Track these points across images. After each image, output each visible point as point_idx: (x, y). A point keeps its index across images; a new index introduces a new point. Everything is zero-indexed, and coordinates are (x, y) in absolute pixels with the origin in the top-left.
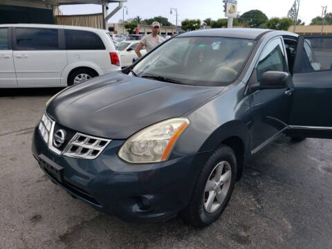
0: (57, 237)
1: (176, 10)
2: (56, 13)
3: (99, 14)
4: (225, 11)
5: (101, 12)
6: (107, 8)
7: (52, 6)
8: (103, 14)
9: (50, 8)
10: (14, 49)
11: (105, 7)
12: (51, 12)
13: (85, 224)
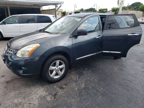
0: (6, 82)
1: (96, 5)
2: (41, 9)
3: (54, 9)
4: (118, 4)
5: (55, 8)
6: (57, 7)
7: (40, 7)
8: (55, 9)
9: (39, 8)
10: (20, 23)
11: (56, 6)
12: (39, 9)
13: (16, 79)
